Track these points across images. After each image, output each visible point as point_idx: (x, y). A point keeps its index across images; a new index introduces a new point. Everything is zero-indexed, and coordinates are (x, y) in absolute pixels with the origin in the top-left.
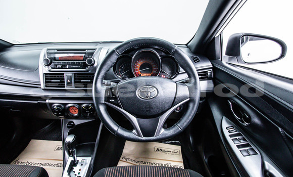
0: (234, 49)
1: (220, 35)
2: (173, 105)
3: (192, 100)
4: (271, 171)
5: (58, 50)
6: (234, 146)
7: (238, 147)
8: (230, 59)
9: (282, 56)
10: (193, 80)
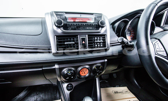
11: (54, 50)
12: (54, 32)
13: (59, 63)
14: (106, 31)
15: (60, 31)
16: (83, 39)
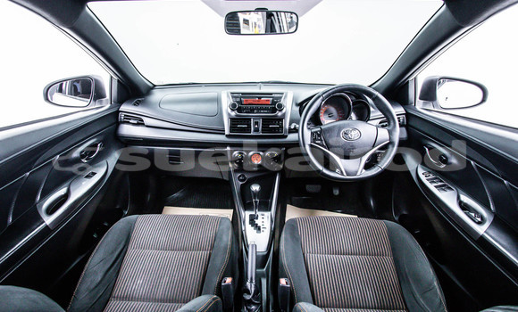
0: (429, 93)
1: (415, 79)
2: (374, 146)
3: (391, 143)
4: (465, 201)
5: (242, 94)
6: (432, 187)
7: (436, 187)
8: (424, 104)
9: (484, 100)
10: (392, 123)
11: (227, 132)
12: (229, 114)
13: (232, 145)
14: (284, 115)
15: (233, 114)
16: (256, 123)
